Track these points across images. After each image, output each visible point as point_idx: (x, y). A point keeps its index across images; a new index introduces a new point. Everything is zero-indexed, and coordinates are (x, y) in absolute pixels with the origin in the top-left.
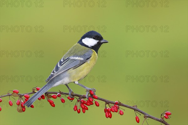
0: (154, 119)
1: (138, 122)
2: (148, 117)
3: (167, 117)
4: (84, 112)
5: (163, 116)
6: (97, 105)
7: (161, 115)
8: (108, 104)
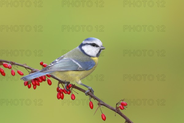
0: (109, 108)
1: (92, 107)
2: (102, 105)
3: (122, 108)
4: (35, 88)
5: (118, 106)
6: (50, 83)
7: (117, 104)
8: (61, 83)
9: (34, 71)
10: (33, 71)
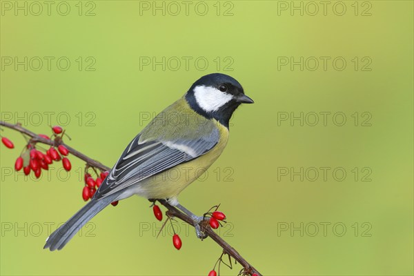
2: (174, 215)
4: (38, 175)
7: (205, 216)
8: (93, 167)
9: (36, 139)
10: (34, 139)
